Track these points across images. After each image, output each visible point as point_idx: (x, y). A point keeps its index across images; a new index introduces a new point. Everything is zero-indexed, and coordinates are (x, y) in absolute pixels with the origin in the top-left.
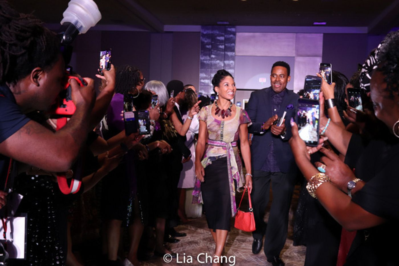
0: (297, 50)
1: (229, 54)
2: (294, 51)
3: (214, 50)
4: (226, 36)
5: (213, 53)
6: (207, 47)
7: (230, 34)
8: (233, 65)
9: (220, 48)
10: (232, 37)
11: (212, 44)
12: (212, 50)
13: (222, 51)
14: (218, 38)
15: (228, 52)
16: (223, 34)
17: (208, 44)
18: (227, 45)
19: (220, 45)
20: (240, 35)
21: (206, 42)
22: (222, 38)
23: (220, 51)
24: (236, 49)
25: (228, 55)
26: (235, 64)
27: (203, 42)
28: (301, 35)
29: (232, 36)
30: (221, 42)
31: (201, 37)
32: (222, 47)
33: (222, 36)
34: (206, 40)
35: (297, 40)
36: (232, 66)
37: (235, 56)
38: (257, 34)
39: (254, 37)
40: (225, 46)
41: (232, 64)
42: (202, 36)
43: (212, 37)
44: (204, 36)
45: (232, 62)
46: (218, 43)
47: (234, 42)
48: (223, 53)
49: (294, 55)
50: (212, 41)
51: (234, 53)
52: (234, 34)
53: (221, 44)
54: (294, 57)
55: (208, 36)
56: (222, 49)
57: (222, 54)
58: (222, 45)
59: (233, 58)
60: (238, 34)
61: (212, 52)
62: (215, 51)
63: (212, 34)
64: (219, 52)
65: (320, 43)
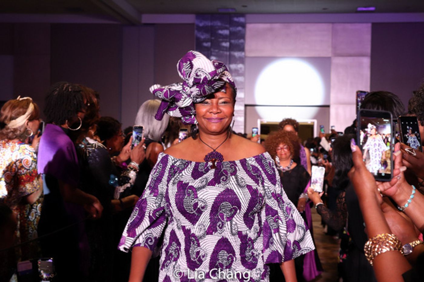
0: (334, 47)
1: (237, 54)
2: (330, 50)
3: (215, 49)
4: (231, 29)
5: (213, 53)
6: (205, 44)
7: (238, 26)
8: (243, 70)
9: (224, 47)
10: (240, 31)
11: (211, 41)
12: (212, 50)
13: (226, 51)
14: (220, 32)
15: (235, 51)
16: (228, 26)
17: (206, 41)
18: (233, 41)
19: (222, 42)
20: (251, 28)
21: (202, 37)
22: (226, 32)
23: (223, 50)
24: (247, 47)
25: (234, 56)
26: (245, 69)
27: (198, 39)
28: (339, 27)
29: (240, 28)
30: (225, 38)
31: (196, 32)
32: (226, 44)
33: (226, 28)
34: (202, 35)
35: (334, 33)
36: (241, 72)
37: (245, 57)
38: (277, 26)
39: (271, 30)
40: (231, 44)
41: (241, 68)
42: (197, 29)
43: (212, 31)
44: (199, 29)
45: (240, 66)
46: (221, 40)
47: (243, 37)
48: (228, 53)
49: (330, 55)
50: (211, 36)
51: (243, 54)
52: (243, 26)
53: (225, 40)
54: (329, 58)
55: (205, 29)
56: (226, 47)
57: (226, 55)
58: (226, 42)
59: (242, 60)
60: (249, 26)
61: (211, 52)
62: (217, 51)
63: (211, 26)
64: (221, 52)
65: (367, 38)
